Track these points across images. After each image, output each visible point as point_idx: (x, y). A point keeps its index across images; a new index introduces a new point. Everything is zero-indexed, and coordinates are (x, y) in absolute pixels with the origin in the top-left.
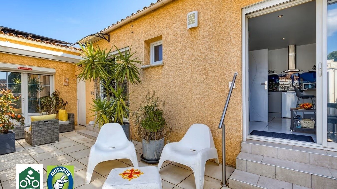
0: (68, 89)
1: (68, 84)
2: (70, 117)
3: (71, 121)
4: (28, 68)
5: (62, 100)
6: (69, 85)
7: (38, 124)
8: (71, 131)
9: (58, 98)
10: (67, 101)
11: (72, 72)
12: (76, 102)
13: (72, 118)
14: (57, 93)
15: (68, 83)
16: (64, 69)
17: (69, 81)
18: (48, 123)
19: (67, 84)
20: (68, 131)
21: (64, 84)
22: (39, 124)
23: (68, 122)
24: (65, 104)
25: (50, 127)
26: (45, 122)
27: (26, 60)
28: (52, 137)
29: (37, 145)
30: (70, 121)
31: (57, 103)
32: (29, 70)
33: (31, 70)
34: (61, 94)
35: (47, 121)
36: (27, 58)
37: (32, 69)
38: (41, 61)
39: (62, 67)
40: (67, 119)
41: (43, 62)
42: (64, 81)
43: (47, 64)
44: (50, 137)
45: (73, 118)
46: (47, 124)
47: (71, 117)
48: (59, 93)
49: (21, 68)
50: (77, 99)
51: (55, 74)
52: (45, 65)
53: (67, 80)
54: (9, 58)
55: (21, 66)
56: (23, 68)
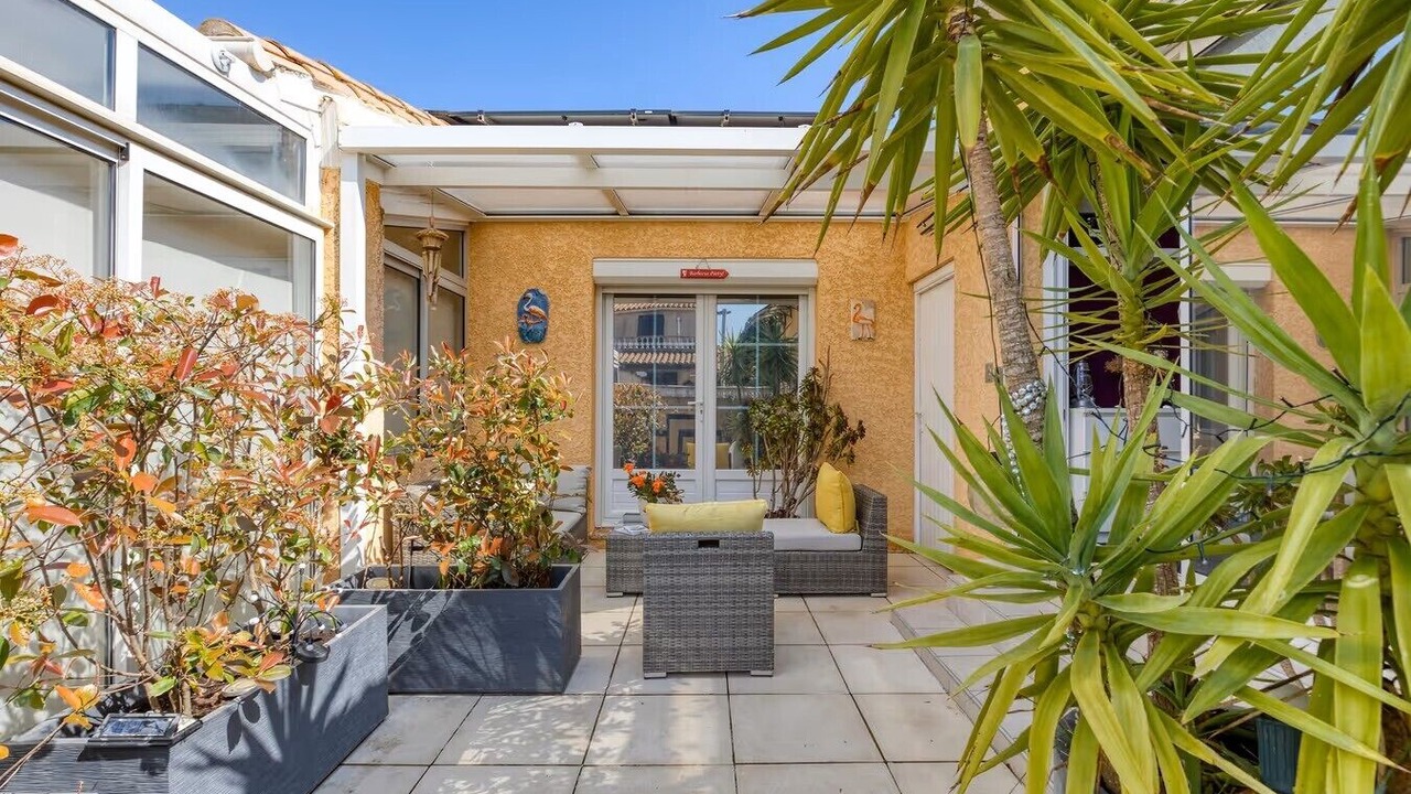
0: (869, 359)
1: (872, 331)
2: (866, 510)
3: (872, 536)
4: (714, 271)
5: (840, 413)
6: (875, 335)
7: (669, 553)
8: (869, 594)
9: (821, 403)
10: (861, 422)
11: (892, 268)
12: (911, 425)
13: (874, 519)
14: (820, 381)
15: (874, 324)
16: (856, 255)
17: (875, 313)
18: (718, 551)
19: (868, 333)
20: (852, 589)
21: (854, 331)
22: (675, 553)
23: (853, 541)
24: (852, 438)
25: (727, 580)
26: (703, 543)
27: (709, 237)
28: (739, 641)
29: (664, 674)
30: (862, 538)
31: (816, 431)
32: (717, 277)
33: (723, 278)
34: (837, 385)
35: (714, 543)
36: (712, 227)
37: (726, 274)
38: (762, 232)
39: (847, 246)
40: (849, 524)
41: (768, 237)
42: (852, 314)
43: (783, 243)
44: (727, 642)
45: (881, 522)
46: (716, 557)
47: (870, 512)
48: (829, 378)
49: (691, 273)
50: (917, 410)
51: (816, 287)
52: (776, 246)
53: (868, 313)
54: (655, 237)
55: (692, 265)
56: (697, 271)
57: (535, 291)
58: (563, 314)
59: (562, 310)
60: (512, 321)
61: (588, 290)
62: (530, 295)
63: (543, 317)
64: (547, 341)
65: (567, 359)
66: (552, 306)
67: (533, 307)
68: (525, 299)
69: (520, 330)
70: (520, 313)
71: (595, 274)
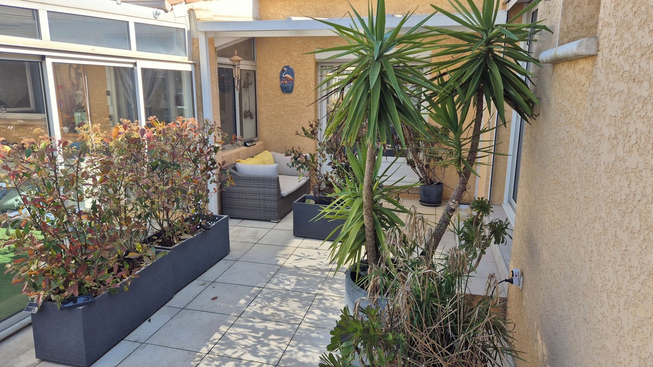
57: (288, 67)
58: (301, 78)
59: (301, 76)
60: (277, 83)
61: (313, 66)
62: (285, 69)
63: (292, 80)
64: (294, 92)
65: (303, 101)
66: (296, 75)
67: (286, 75)
68: (283, 71)
69: (281, 87)
70: (281, 78)
71: (316, 58)
